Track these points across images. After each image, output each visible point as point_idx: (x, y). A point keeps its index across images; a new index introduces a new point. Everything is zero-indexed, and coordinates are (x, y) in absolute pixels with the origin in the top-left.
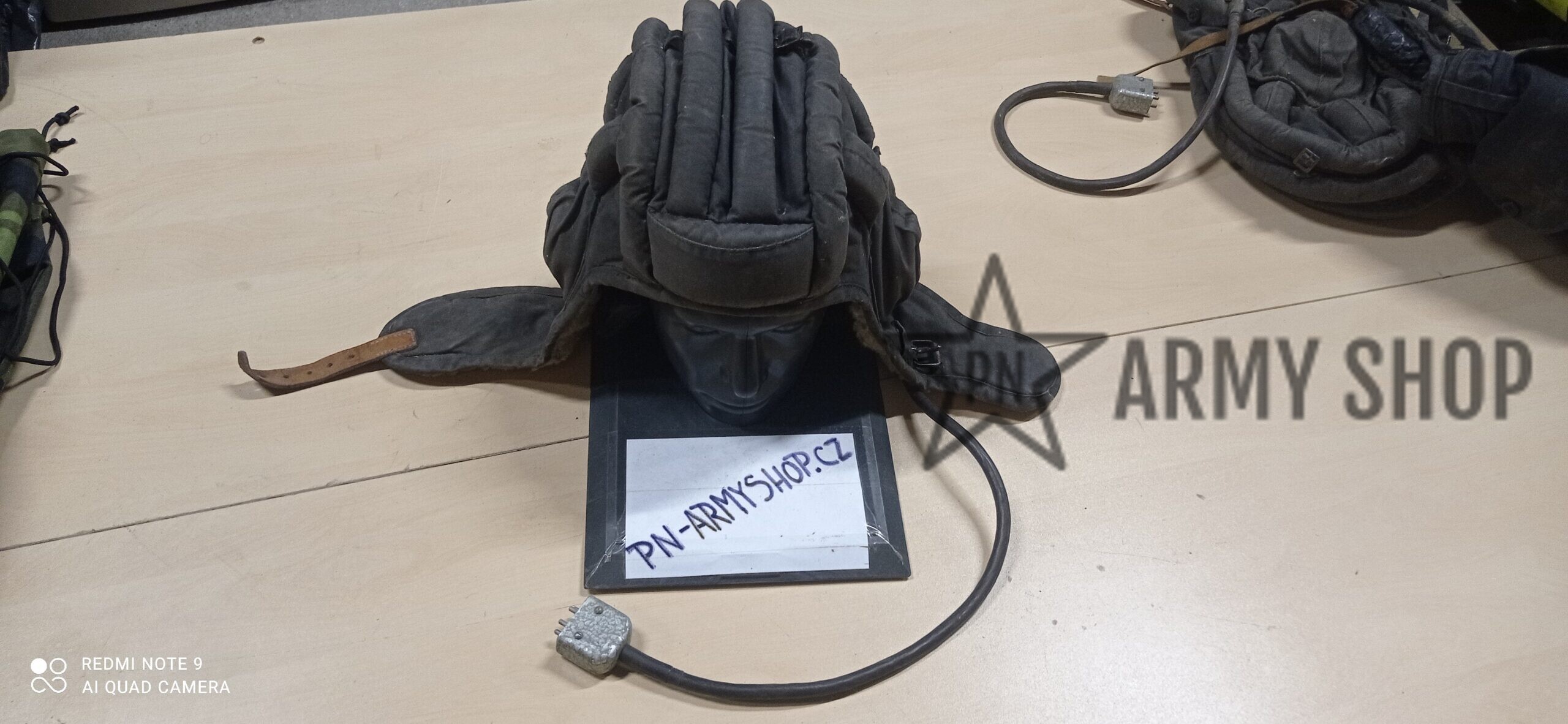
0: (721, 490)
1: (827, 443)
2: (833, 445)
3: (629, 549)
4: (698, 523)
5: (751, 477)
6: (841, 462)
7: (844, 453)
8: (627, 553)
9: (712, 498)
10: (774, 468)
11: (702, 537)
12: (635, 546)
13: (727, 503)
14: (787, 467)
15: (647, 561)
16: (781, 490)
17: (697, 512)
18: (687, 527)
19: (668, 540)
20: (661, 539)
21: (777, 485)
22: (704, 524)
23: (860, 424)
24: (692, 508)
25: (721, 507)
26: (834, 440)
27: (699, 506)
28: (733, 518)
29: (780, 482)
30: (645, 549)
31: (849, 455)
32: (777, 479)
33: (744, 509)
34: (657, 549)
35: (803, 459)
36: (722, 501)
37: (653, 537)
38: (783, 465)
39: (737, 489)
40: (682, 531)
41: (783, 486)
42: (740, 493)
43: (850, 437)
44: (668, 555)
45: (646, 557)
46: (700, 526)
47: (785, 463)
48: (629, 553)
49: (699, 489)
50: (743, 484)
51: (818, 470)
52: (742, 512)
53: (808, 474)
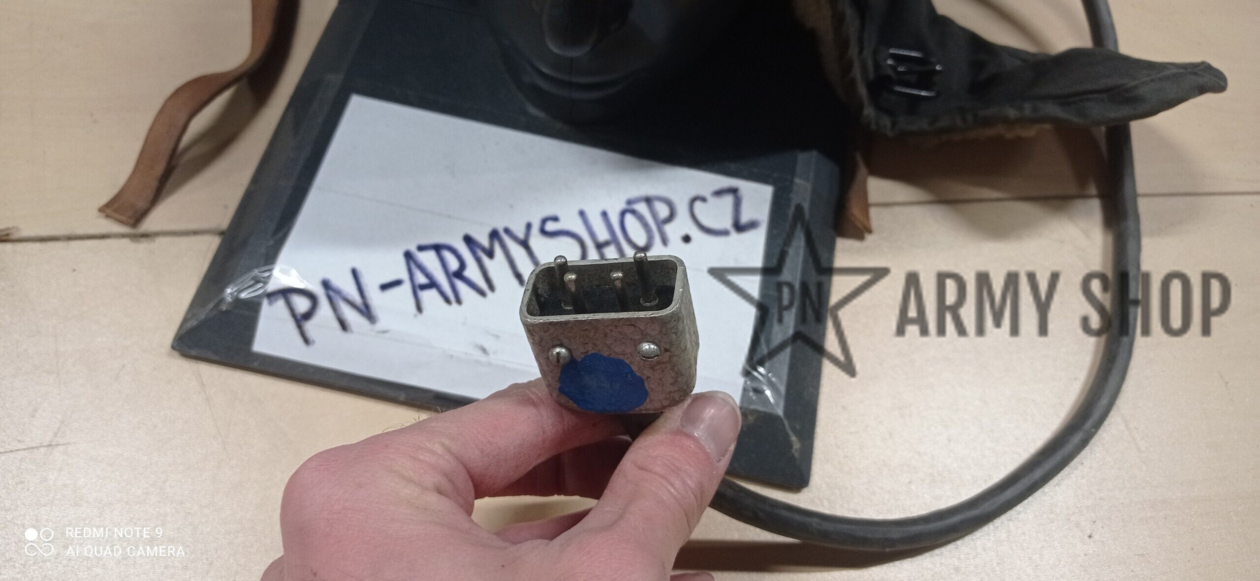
0: (488, 230)
1: (719, 193)
2: (729, 200)
3: (271, 296)
4: (421, 279)
5: (555, 219)
6: (734, 236)
7: (745, 219)
8: (265, 302)
9: (469, 240)
10: (604, 214)
11: (419, 309)
12: (286, 293)
13: (490, 254)
14: (630, 219)
15: (300, 327)
17: (429, 259)
18: (397, 283)
19: (350, 298)
20: (338, 292)
22: (432, 284)
23: (793, 173)
24: (421, 248)
25: (479, 261)
26: (734, 191)
27: (438, 248)
28: (492, 287)
29: (607, 243)
30: (302, 304)
31: (753, 225)
32: (603, 235)
34: (324, 309)
35: (663, 211)
36: (484, 250)
37: (326, 284)
38: (623, 214)
39: (521, 235)
40: (384, 287)
42: (525, 244)
43: (766, 192)
44: (343, 325)
45: (301, 320)
46: (423, 287)
47: (628, 210)
48: (270, 303)
49: (450, 217)
50: (535, 230)
51: (687, 239)
52: (513, 281)
53: (665, 240)
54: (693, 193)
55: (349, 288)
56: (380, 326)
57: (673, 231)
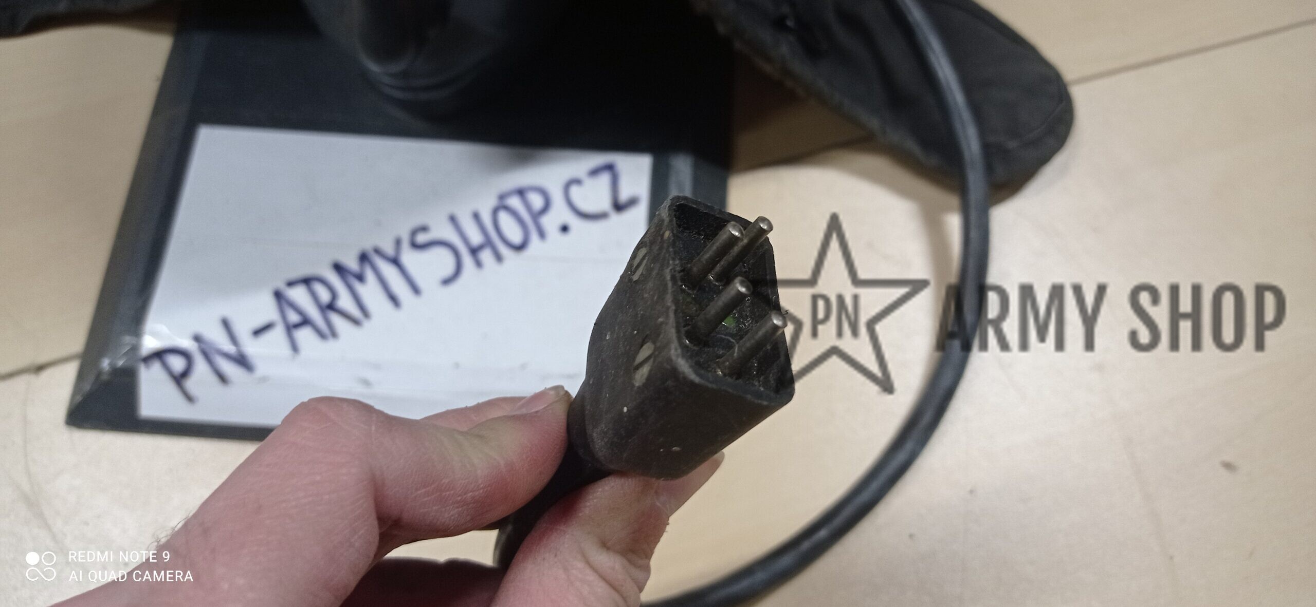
0: (357, 253)
2: (605, 178)
3: (147, 359)
4: (294, 317)
5: (424, 229)
6: (614, 215)
7: (624, 195)
8: (141, 366)
9: (339, 268)
10: (476, 216)
11: (295, 348)
12: (159, 355)
13: (361, 279)
14: (503, 216)
15: (180, 386)
16: (479, 264)
17: (299, 295)
18: (270, 326)
19: (226, 350)
20: (211, 345)
21: (474, 252)
22: (306, 322)
24: (291, 284)
25: (350, 288)
26: (610, 168)
27: (307, 281)
28: (366, 315)
29: (481, 247)
30: (177, 363)
31: (633, 202)
32: (476, 238)
33: (394, 299)
34: (201, 365)
35: (537, 201)
36: (354, 275)
37: (197, 339)
38: (495, 212)
39: (391, 253)
40: (258, 332)
41: (486, 256)
42: (395, 261)
43: (644, 162)
44: (223, 378)
45: (180, 379)
46: (297, 326)
47: (501, 206)
48: (147, 368)
49: (316, 245)
50: (405, 245)
51: (565, 229)
52: (387, 305)
53: (542, 234)
54: (567, 176)
55: (221, 339)
56: (259, 372)
57: (550, 222)
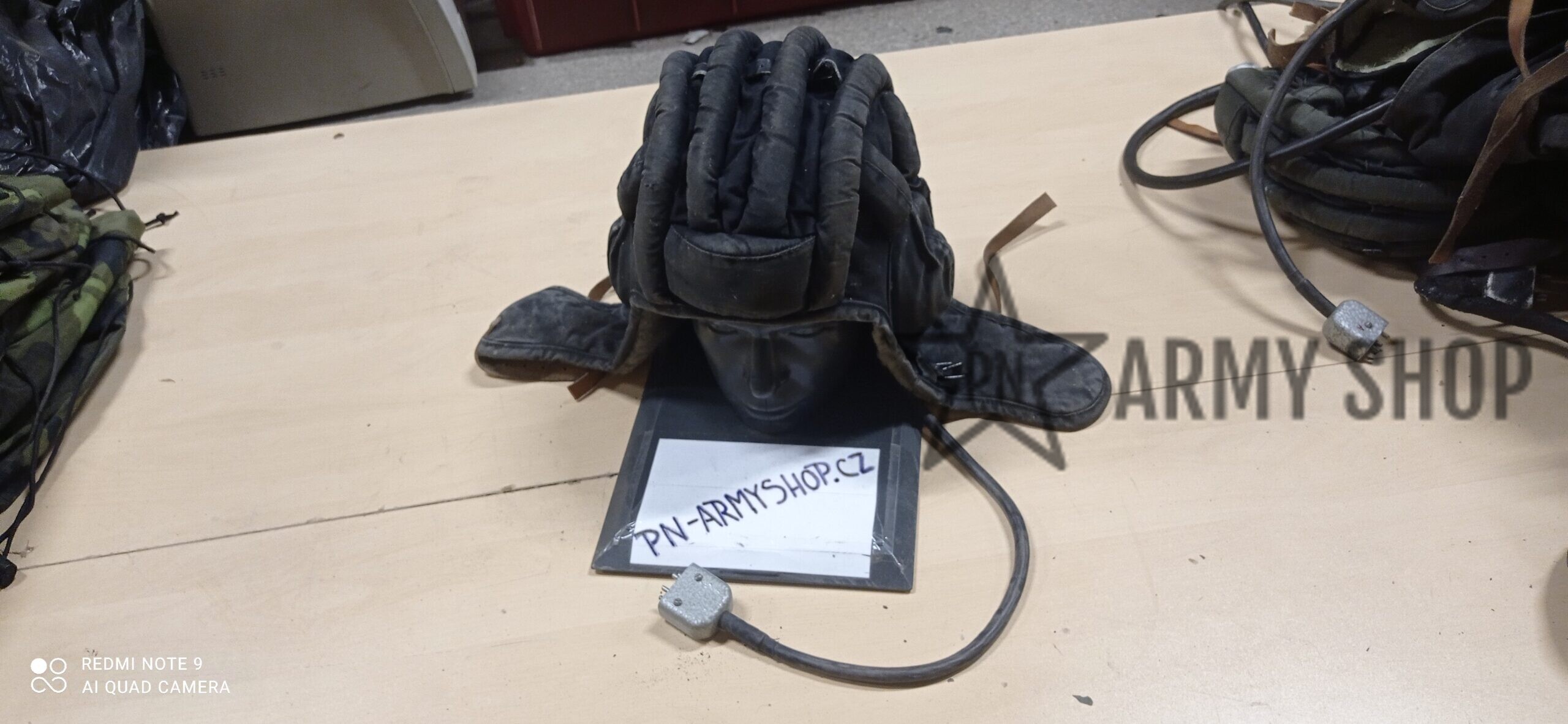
0: (737, 491)
1: (851, 456)
2: (857, 459)
3: (637, 535)
4: (706, 517)
5: (769, 481)
6: (861, 475)
7: (866, 466)
8: (634, 538)
9: (727, 497)
10: (794, 475)
11: (708, 530)
12: (643, 533)
13: (739, 501)
14: (806, 475)
15: (652, 548)
16: (795, 495)
17: (709, 508)
18: (696, 520)
19: (674, 530)
20: (668, 529)
21: (793, 490)
22: (712, 519)
23: (889, 441)
24: (705, 504)
25: (733, 505)
26: (859, 454)
27: (713, 503)
28: (741, 516)
29: (796, 488)
30: (652, 537)
31: (871, 469)
33: (754, 510)
34: (663, 537)
35: (823, 469)
36: (735, 500)
37: (662, 526)
38: (803, 473)
39: (753, 491)
40: (690, 523)
41: (798, 492)
42: (755, 494)
43: (876, 452)
44: (673, 544)
45: (652, 545)
46: (708, 521)
47: (806, 470)
48: (637, 539)
49: (716, 488)
50: (759, 487)
51: (837, 480)
52: (752, 512)
53: (825, 483)
54: (838, 458)
55: (672, 525)
56: (689, 541)
57: (830, 477)
